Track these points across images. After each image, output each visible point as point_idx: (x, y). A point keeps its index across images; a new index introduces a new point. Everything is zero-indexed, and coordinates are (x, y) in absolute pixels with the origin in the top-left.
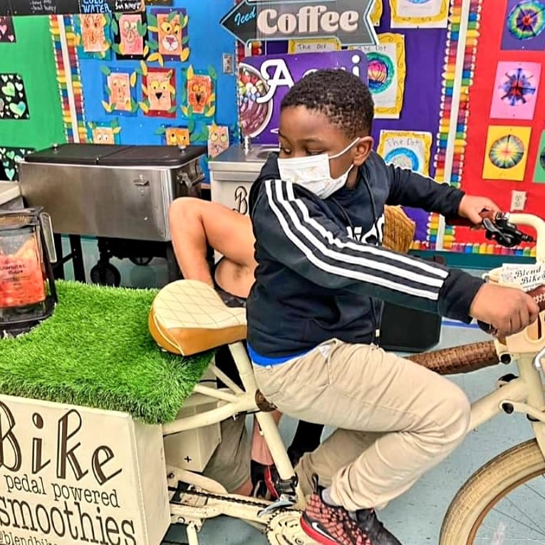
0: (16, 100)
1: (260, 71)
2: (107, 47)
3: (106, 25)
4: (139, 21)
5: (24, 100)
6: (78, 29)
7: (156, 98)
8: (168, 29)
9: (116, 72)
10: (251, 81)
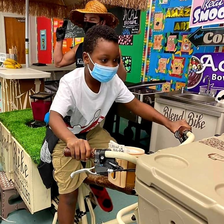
0: (128, 65)
1: (200, 60)
2: (161, 48)
3: (163, 39)
4: (175, 38)
5: (130, 66)
6: (153, 41)
7: (175, 69)
8: (186, 41)
9: (163, 58)
10: (195, 64)
